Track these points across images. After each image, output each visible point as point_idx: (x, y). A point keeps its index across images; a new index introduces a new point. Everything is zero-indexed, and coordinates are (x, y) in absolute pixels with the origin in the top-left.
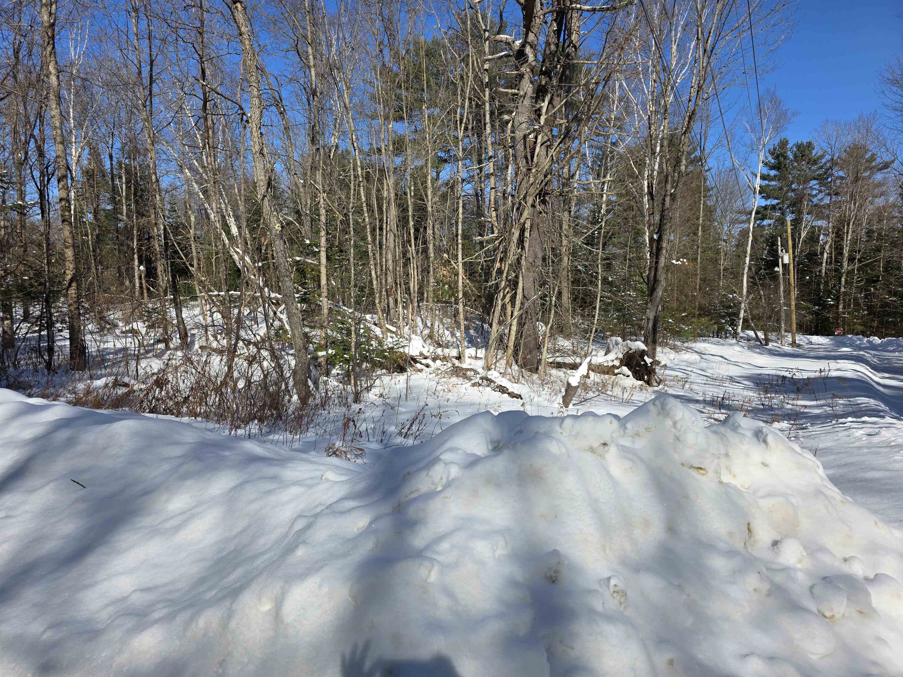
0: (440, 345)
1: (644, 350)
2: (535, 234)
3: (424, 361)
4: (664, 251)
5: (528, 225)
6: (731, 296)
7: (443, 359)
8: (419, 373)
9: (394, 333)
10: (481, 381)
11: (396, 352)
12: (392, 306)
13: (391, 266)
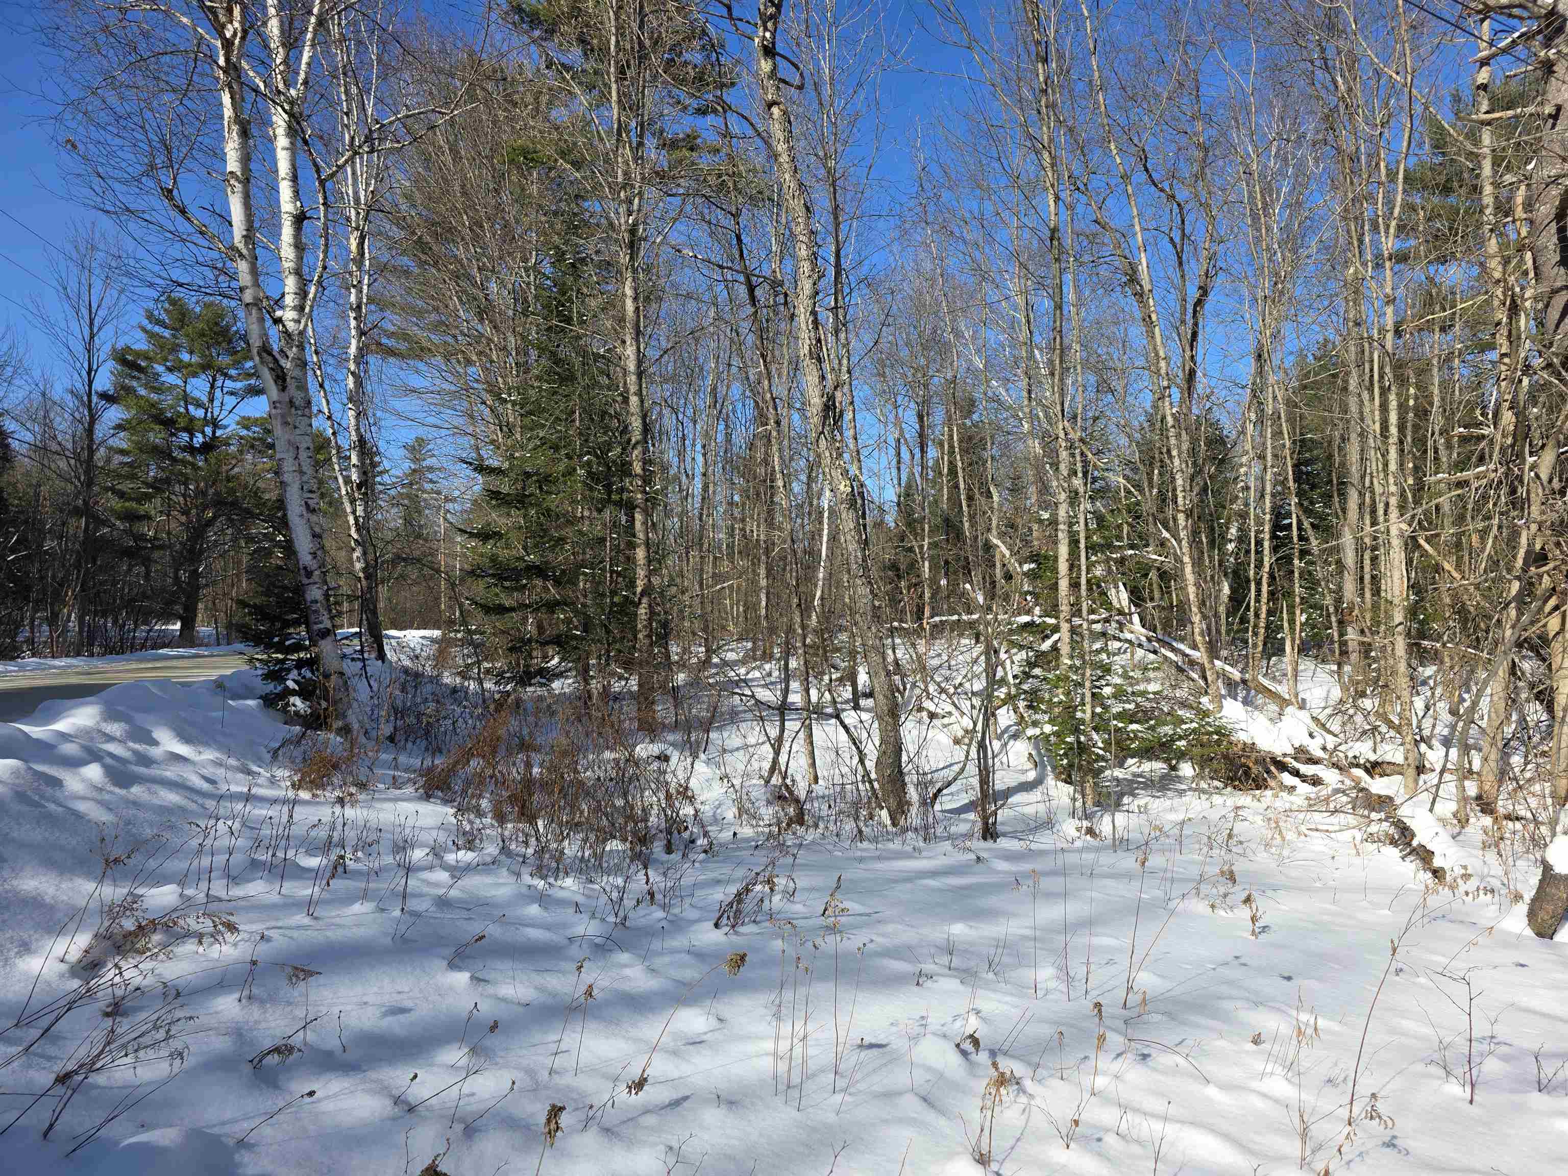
3: (1307, 769)
7: (1374, 768)
8: (1284, 794)
9: (1283, 703)
10: (1392, 830)
11: (1218, 743)
12: (1352, 646)
13: (1350, 559)
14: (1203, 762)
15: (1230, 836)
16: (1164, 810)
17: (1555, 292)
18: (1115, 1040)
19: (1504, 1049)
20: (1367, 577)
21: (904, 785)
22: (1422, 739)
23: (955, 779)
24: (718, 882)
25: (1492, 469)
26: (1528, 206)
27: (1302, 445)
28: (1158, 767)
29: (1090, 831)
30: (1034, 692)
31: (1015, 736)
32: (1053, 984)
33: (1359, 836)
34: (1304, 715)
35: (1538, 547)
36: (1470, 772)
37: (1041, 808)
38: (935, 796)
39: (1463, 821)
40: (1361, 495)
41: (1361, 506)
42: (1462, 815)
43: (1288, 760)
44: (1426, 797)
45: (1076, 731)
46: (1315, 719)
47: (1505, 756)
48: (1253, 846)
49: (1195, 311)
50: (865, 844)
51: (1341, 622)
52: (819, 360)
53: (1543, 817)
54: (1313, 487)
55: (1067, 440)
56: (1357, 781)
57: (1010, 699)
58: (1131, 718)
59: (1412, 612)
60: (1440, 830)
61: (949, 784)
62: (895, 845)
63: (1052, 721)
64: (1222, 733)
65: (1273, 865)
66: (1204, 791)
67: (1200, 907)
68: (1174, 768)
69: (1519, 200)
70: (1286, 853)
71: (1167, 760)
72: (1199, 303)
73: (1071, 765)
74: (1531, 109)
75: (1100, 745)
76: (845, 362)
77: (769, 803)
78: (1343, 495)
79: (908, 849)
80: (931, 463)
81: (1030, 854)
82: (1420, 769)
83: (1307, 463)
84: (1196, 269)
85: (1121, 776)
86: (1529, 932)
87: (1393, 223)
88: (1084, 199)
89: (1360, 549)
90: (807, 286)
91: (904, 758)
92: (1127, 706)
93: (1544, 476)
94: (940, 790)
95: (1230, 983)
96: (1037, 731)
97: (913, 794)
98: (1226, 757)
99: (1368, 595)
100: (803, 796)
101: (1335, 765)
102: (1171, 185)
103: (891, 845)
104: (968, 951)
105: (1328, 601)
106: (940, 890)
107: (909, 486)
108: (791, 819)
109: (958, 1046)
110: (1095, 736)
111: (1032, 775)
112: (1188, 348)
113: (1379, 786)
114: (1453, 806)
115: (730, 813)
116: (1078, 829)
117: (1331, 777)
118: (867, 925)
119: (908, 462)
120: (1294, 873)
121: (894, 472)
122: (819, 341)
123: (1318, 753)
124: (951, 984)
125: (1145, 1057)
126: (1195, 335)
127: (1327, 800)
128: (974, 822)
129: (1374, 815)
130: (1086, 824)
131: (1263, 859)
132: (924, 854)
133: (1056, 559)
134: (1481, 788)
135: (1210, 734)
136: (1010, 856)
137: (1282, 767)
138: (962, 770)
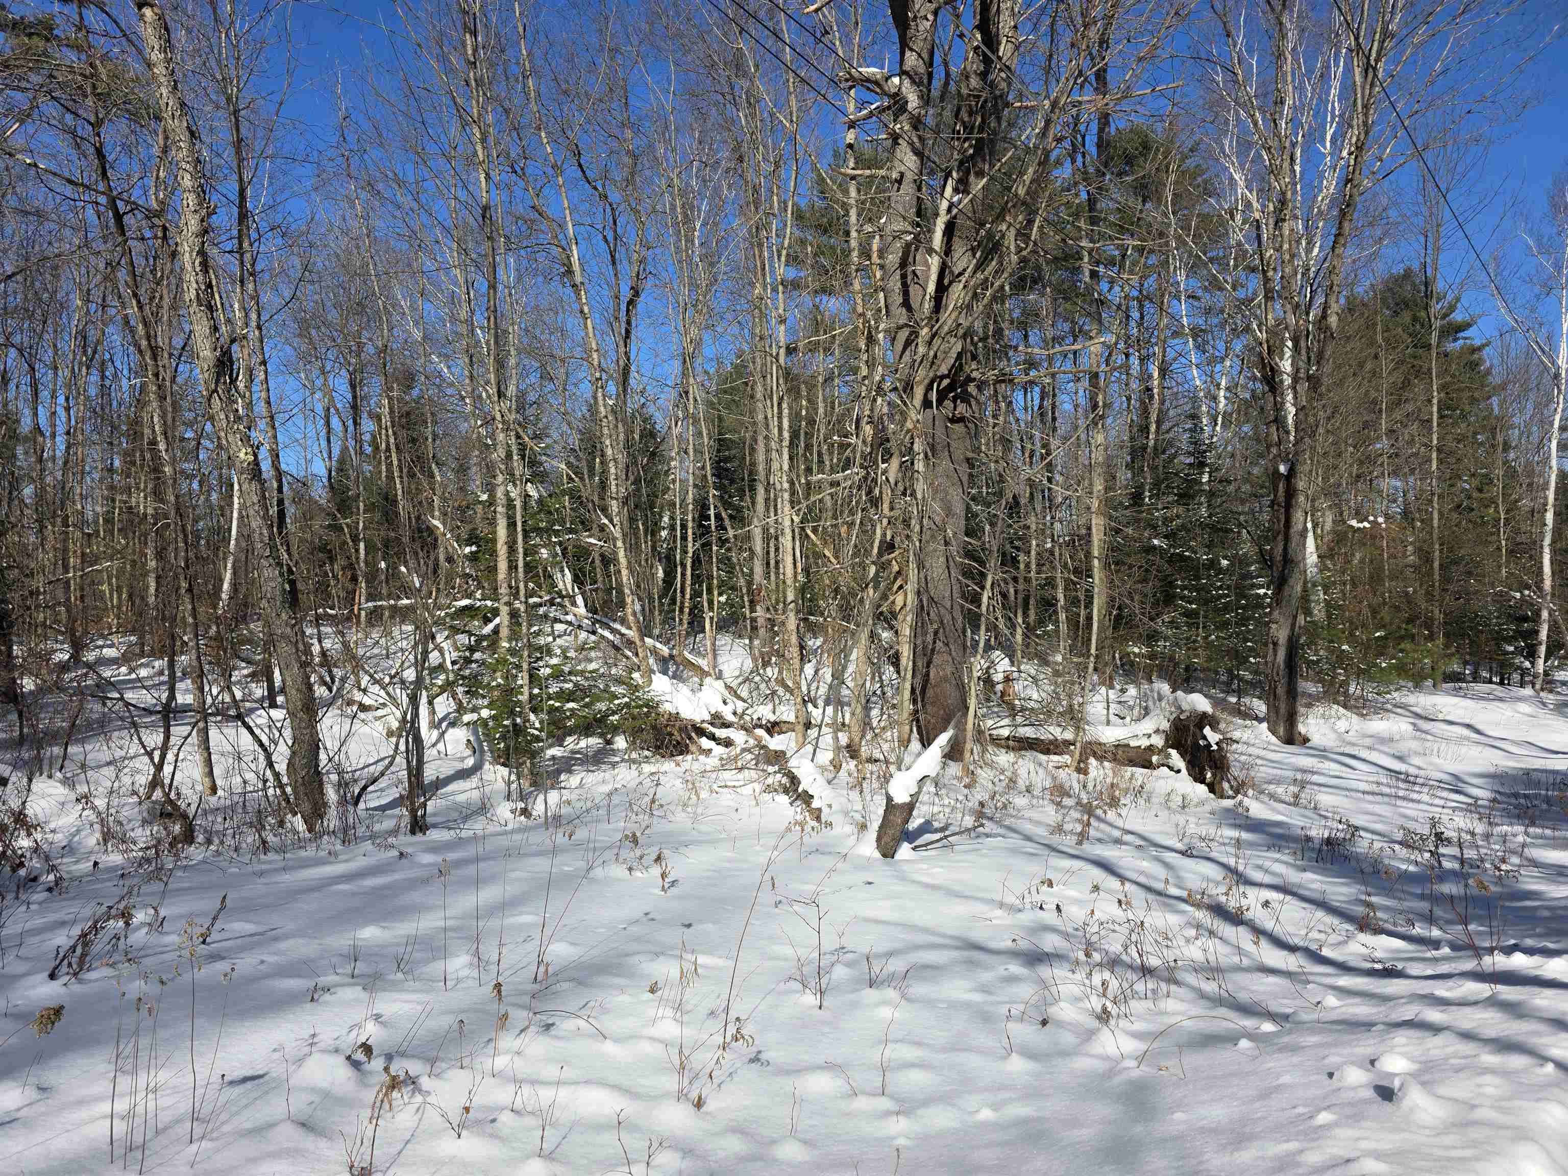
1: (1204, 714)
3: (721, 733)
4: (1302, 499)
6: (1518, 595)
7: (773, 728)
8: (702, 758)
9: (703, 674)
10: (785, 780)
11: (647, 715)
12: (761, 622)
13: (758, 547)
14: (634, 734)
15: (653, 801)
16: (598, 783)
17: (900, 328)
18: (519, 1016)
19: (850, 956)
20: (772, 562)
21: (321, 784)
22: (810, 700)
23: (382, 774)
24: (63, 924)
25: (856, 472)
26: (881, 253)
27: (722, 443)
28: (594, 742)
29: (525, 812)
30: (475, 677)
31: (452, 724)
32: (466, 972)
33: (758, 787)
34: (719, 685)
35: (889, 538)
36: (843, 724)
37: (475, 794)
38: (360, 795)
39: (837, 767)
40: (767, 491)
41: (767, 500)
42: (836, 762)
43: (705, 725)
44: (809, 748)
45: (512, 713)
46: (728, 687)
47: (867, 709)
48: (672, 807)
49: (628, 311)
50: (271, 856)
51: (752, 602)
52: (211, 308)
53: (893, 758)
54: (732, 482)
55: (503, 422)
56: (759, 740)
57: (448, 686)
58: (569, 696)
59: (802, 591)
60: (819, 777)
61: (374, 781)
62: (310, 852)
63: (490, 706)
64: (652, 706)
65: (689, 825)
66: (634, 761)
67: (620, 871)
68: (609, 742)
69: (875, 247)
70: (699, 811)
71: (602, 735)
72: (631, 302)
73: (507, 748)
74: (882, 172)
75: (537, 725)
76: (254, 316)
77: (145, 822)
78: (753, 489)
79: (323, 854)
80: (367, 437)
81: (460, 843)
82: (808, 725)
83: (727, 460)
84: (628, 271)
85: (559, 754)
86: (877, 855)
87: (784, 252)
88: (522, 184)
89: (767, 537)
90: (193, 223)
91: (323, 756)
92: (567, 686)
93: (892, 480)
94: (364, 788)
95: (638, 939)
96: (475, 716)
97: (331, 795)
98: (654, 727)
99: (773, 577)
100: (191, 811)
101: (743, 728)
102: (604, 186)
103: (303, 853)
104: (374, 954)
105: (742, 582)
106: (354, 894)
107: (342, 461)
108: (174, 838)
109: (349, 1058)
110: (532, 717)
111: (470, 762)
112: (622, 343)
113: (775, 743)
114: (830, 755)
115: (92, 839)
116: (513, 812)
117: (739, 737)
118: (259, 944)
119: (341, 434)
120: (703, 828)
121: (324, 443)
122: (210, 286)
123: (730, 718)
124: (353, 993)
125: (548, 1027)
126: (628, 332)
127: (736, 759)
128: (401, 817)
129: (771, 769)
130: (521, 805)
131: (680, 818)
132: (341, 857)
133: (494, 541)
134: (850, 738)
135: (640, 707)
136: (435, 848)
137: (701, 732)
138: (391, 763)
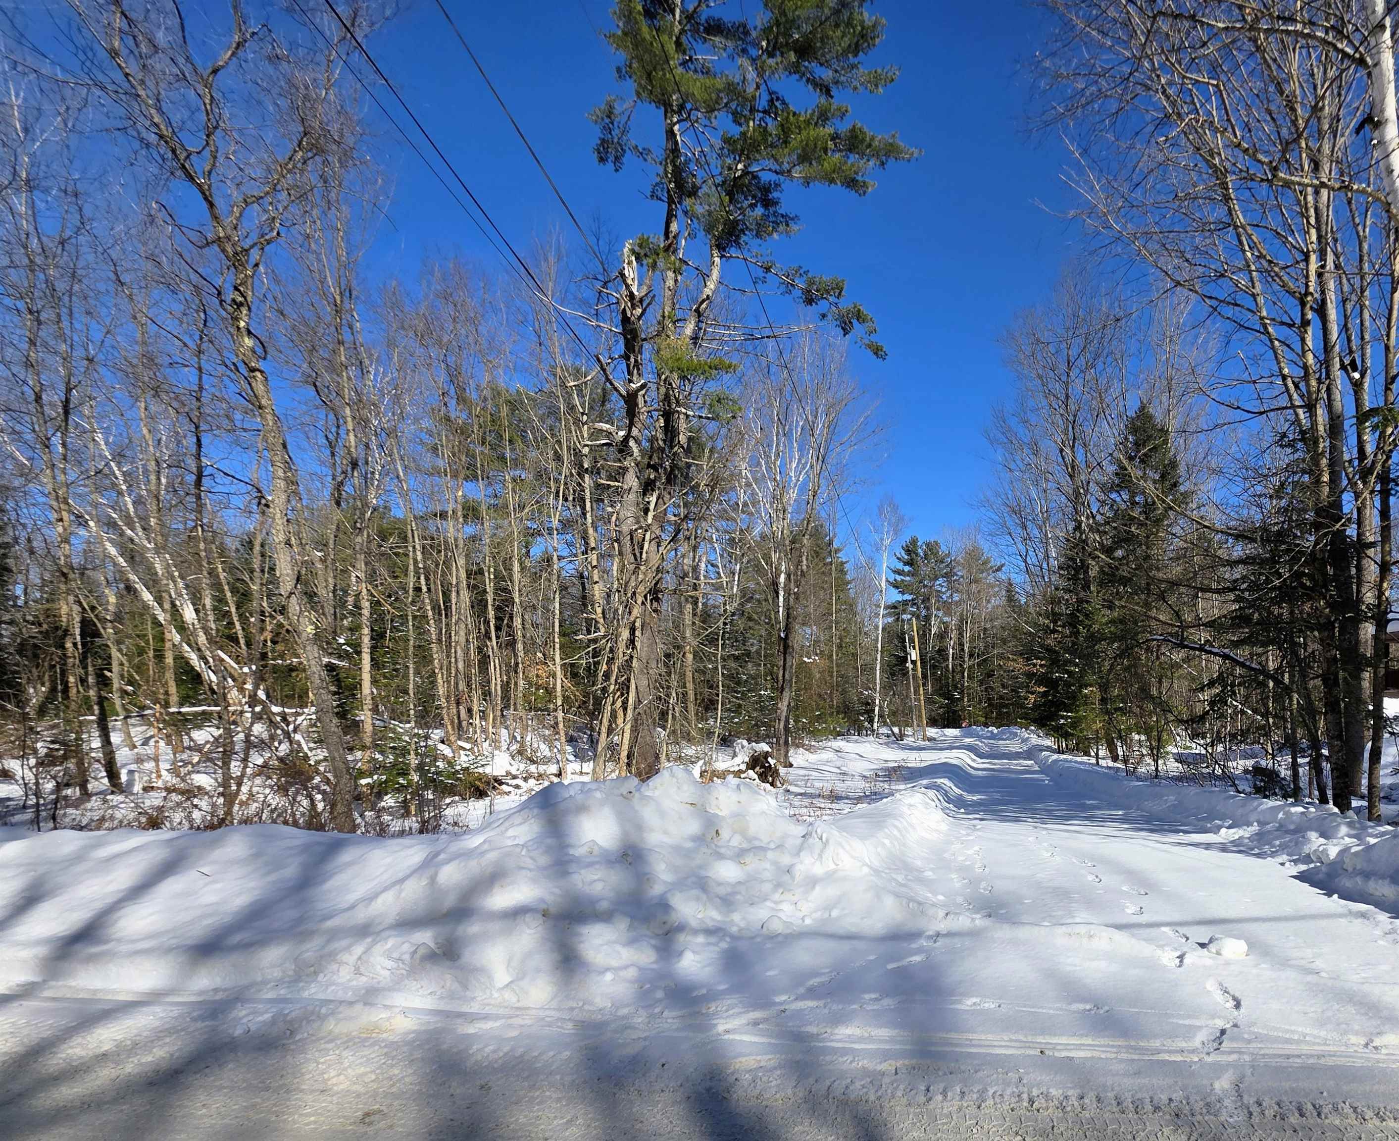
0: (533, 762)
2: (648, 633)
3: (514, 782)
4: (791, 650)
5: (638, 624)
6: (866, 693)
43: (504, 778)
123: (516, 773)
137: (501, 782)
